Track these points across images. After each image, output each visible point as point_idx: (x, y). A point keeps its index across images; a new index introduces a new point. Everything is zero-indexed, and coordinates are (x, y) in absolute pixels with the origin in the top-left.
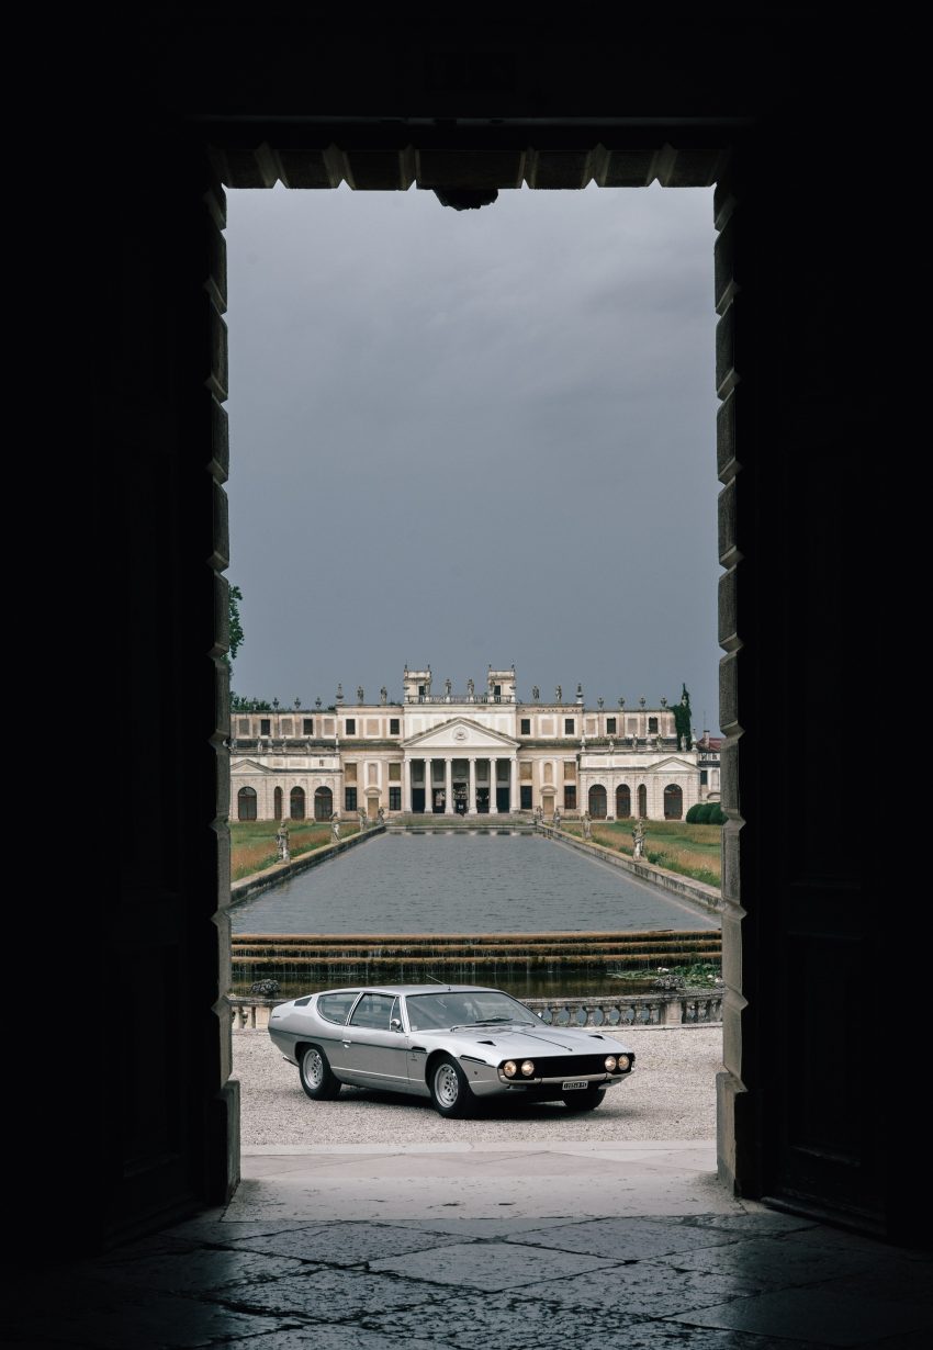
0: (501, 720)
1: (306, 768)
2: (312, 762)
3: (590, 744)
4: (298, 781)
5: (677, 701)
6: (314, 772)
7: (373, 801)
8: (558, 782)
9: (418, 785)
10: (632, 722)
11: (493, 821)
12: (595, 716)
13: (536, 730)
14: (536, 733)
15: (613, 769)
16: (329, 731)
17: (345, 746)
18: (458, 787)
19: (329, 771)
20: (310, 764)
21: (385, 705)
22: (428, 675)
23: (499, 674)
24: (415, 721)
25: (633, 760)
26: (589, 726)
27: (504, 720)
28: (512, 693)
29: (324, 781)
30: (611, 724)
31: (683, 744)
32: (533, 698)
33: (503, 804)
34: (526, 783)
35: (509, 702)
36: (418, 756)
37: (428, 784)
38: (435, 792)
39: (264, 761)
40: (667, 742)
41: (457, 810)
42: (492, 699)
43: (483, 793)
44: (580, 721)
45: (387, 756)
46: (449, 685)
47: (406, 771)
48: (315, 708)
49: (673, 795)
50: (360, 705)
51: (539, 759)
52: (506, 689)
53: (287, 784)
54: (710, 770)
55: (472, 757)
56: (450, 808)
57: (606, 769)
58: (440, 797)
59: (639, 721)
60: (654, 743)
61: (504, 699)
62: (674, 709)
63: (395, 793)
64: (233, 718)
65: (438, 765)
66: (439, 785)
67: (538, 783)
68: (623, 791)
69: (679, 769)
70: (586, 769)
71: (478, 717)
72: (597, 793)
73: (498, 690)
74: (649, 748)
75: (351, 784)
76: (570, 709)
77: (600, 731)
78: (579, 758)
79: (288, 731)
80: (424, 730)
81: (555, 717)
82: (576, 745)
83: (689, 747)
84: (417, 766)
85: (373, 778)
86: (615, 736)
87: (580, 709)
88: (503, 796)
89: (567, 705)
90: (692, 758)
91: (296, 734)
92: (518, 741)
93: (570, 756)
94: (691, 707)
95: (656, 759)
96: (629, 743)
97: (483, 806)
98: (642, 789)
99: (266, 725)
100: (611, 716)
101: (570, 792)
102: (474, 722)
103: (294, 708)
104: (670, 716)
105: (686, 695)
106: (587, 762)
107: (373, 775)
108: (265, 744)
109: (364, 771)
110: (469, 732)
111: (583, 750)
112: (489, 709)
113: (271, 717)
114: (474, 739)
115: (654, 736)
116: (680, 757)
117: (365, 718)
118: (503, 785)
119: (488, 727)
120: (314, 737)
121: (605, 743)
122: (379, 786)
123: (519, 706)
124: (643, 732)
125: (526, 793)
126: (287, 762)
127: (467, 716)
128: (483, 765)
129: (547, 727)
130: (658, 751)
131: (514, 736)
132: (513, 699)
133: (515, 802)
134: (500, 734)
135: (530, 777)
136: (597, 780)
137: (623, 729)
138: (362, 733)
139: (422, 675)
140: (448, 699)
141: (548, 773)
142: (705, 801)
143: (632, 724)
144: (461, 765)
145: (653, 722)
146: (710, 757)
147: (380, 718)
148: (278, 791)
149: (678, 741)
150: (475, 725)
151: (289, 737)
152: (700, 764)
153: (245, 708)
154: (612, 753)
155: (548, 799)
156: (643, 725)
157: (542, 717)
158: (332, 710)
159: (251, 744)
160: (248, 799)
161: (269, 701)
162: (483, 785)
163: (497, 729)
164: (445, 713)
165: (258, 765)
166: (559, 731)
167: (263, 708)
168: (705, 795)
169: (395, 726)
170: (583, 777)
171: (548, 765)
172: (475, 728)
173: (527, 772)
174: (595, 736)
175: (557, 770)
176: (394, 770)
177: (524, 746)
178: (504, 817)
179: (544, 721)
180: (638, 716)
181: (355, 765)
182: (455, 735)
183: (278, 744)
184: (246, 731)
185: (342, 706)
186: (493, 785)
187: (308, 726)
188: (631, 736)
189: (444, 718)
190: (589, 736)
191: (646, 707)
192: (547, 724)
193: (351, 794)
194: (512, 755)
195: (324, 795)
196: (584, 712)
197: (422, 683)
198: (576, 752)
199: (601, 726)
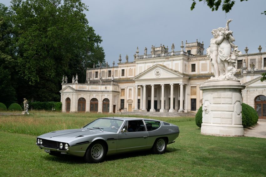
0: (176, 64)
1: (99, 90)
4: (94, 96)
6: (102, 92)
7: (130, 105)
13: (199, 69)
14: (198, 71)
16: (116, 75)
17: (120, 81)
19: (108, 91)
20: (101, 88)
24: (139, 68)
29: (106, 96)
34: (193, 97)
36: (141, 83)
39: (74, 86)
47: (144, 91)
53: (88, 97)
55: (162, 83)
59: (257, 60)
65: (149, 88)
67: (199, 97)
71: (165, 64)
75: (123, 98)
80: (143, 71)
85: (131, 95)
92: (184, 75)
102: (164, 66)
109: (127, 92)
110: (161, 71)
113: (98, 70)
114: (164, 74)
119: (170, 68)
120: (111, 78)
122: (132, 99)
125: (194, 102)
127: (161, 63)
128: (167, 87)
129: (204, 68)
131: (182, 72)
134: (175, 71)
135: (195, 94)
137: (246, 66)
138: (127, 75)
147: (133, 68)
150: (164, 67)
157: (202, 62)
163: (174, 69)
164: (152, 62)
165: (72, 88)
172: (164, 69)
173: (194, 92)
177: (190, 78)
179: (202, 64)
180: (257, 57)
181: (124, 89)
182: (156, 72)
186: (172, 96)
187: (110, 73)
189: (151, 65)
192: (204, 66)
193: (123, 102)
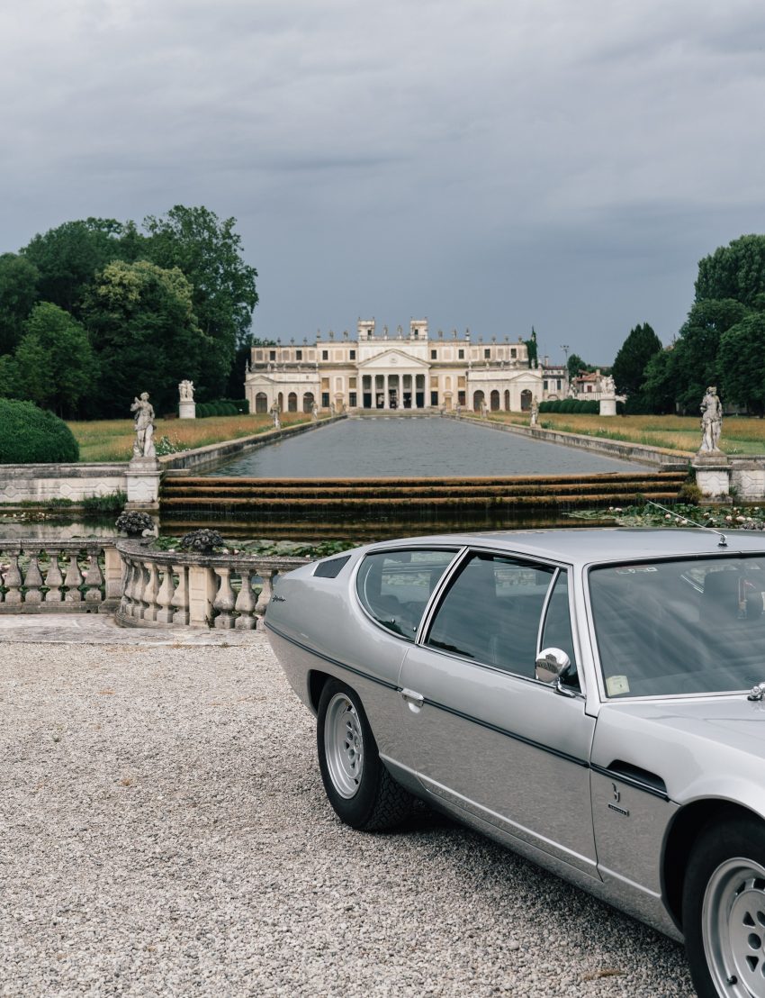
0: (419, 350)
1: (298, 380)
2: (301, 377)
3: (474, 365)
4: (293, 388)
5: (529, 338)
6: (301, 383)
7: (339, 401)
8: (454, 389)
9: (367, 391)
10: (501, 351)
11: (414, 412)
12: (477, 348)
13: (441, 356)
14: (440, 359)
15: (488, 381)
16: (312, 358)
17: (321, 367)
18: (392, 392)
19: (312, 383)
21: (347, 341)
22: (373, 323)
23: (418, 322)
24: (365, 351)
25: (501, 375)
26: (474, 354)
27: (421, 350)
28: (426, 333)
29: (309, 389)
30: (487, 353)
31: (533, 365)
32: (438, 336)
33: (420, 403)
34: (434, 389)
35: (423, 339)
36: (367, 373)
37: (373, 390)
38: (378, 395)
39: (271, 376)
40: (523, 363)
41: (391, 407)
42: (413, 337)
43: (407, 396)
44: (468, 351)
45: (348, 373)
46: (386, 328)
47: (360, 382)
48: (303, 343)
49: (526, 397)
50: (331, 342)
51: (443, 374)
52: (422, 331)
53: (286, 391)
54: (549, 380)
55: (401, 374)
56: (387, 405)
57: (484, 380)
58: (380, 399)
59: (505, 351)
60: (514, 364)
61: (420, 337)
62: (527, 343)
63: (353, 396)
64: (254, 350)
65: (380, 379)
66: (380, 391)
67: (442, 390)
68: (495, 394)
69: (529, 380)
70: (472, 381)
71: (403, 349)
72: (479, 395)
73: (416, 332)
74: (512, 367)
75: (326, 391)
76: (462, 343)
77: (480, 357)
78: (467, 374)
79: (286, 358)
80: (371, 357)
81: (452, 348)
82: (465, 366)
83: (536, 366)
84: (367, 379)
85: (339, 387)
86: (490, 360)
87: (468, 343)
88: (420, 397)
89: (460, 341)
90: (539, 373)
91: (293, 360)
92: (430, 363)
93: (462, 372)
94: (537, 342)
95: (515, 374)
96: (498, 364)
97: (408, 404)
98: (507, 393)
99: (273, 354)
100: (487, 348)
101: (462, 395)
103: (291, 344)
104: (524, 347)
105: (534, 334)
106: (472, 376)
107: (339, 386)
108: (273, 367)
109: (333, 383)
110: (399, 357)
111: (470, 368)
112: (412, 343)
113: (276, 349)
114: (403, 362)
115: (514, 360)
116: (530, 372)
117: (334, 350)
118: (420, 391)
119: (411, 355)
120: (302, 361)
121: (484, 365)
122: (343, 392)
123: (430, 340)
124: (507, 357)
125: (434, 395)
126: (286, 377)
127: (398, 348)
128: (407, 378)
129: (447, 354)
130: (517, 369)
131: (427, 360)
132: (426, 338)
133: (428, 400)
134: (418, 359)
135: (437, 385)
136: (479, 387)
137: (494, 356)
138: (332, 359)
139: (369, 323)
140: (386, 338)
141: (448, 384)
142: (547, 400)
143: (501, 352)
144: (393, 378)
145: (514, 351)
146: (549, 373)
147: (343, 350)
148: (281, 395)
149: (529, 363)
150: (403, 353)
151: (287, 362)
152: (544, 377)
153: (259, 345)
154: (488, 371)
155: (448, 399)
156: (507, 353)
157: (444, 348)
158: (315, 346)
159: (263, 366)
160: (262, 399)
161: (275, 341)
162: (408, 391)
163: (415, 356)
164: (384, 346)
165: (268, 379)
166: (455, 357)
167: (272, 344)
168: (546, 396)
169: (353, 354)
170: (470, 385)
171: (448, 378)
172: (403, 356)
173: (435, 383)
174: (477, 360)
175: (454, 381)
176: (353, 382)
177: (433, 366)
178: (421, 410)
179: (445, 351)
180: (504, 348)
181: (328, 379)
182: (390, 360)
183: (280, 366)
184: (260, 358)
185: (320, 342)
186: (414, 390)
187: (299, 354)
188: (499, 360)
189: (383, 350)
190: (474, 360)
191: (509, 342)
192: (448, 353)
193: (326, 397)
194: (425, 372)
195: (309, 397)
196: (470, 345)
197: (369, 328)
198: (466, 370)
199: (481, 354)
